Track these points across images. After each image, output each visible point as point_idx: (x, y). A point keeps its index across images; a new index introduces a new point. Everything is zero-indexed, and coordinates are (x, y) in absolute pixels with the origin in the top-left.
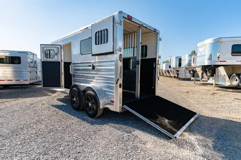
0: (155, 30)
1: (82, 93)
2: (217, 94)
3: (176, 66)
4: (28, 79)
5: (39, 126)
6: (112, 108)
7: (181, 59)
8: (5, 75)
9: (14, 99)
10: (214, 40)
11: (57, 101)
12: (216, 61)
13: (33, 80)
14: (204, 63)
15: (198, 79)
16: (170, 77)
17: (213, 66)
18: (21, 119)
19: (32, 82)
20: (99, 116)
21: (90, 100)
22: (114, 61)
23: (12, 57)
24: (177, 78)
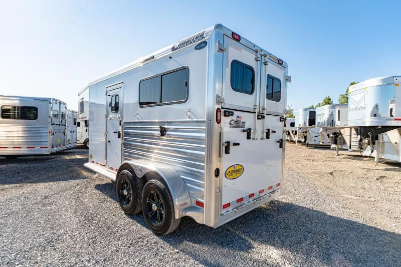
0: (280, 62)
1: (139, 183)
2: (387, 178)
3: (305, 123)
4: (49, 144)
5: (49, 256)
6: (199, 217)
7: (315, 112)
8: (11, 139)
9: (17, 185)
10: (384, 80)
11: (95, 191)
12: (387, 120)
13: (57, 147)
14: (364, 122)
15: (344, 148)
16: (292, 141)
17: (380, 127)
18: (17, 235)
19: (55, 150)
20: (171, 232)
21: (156, 198)
22: (203, 122)
23: (23, 108)
24: (305, 143)
